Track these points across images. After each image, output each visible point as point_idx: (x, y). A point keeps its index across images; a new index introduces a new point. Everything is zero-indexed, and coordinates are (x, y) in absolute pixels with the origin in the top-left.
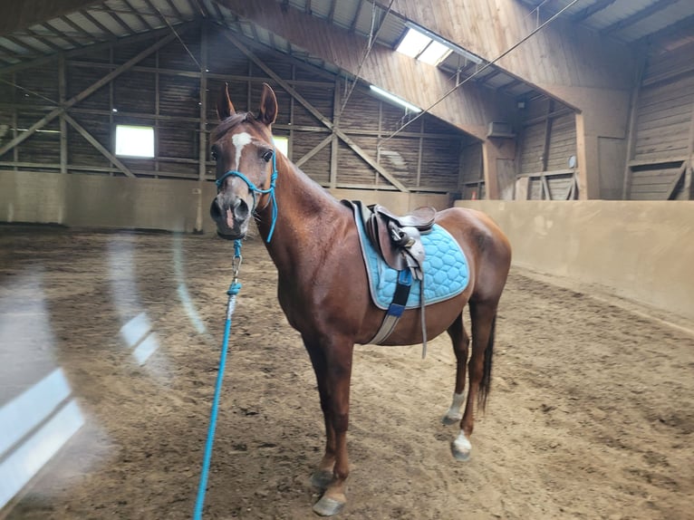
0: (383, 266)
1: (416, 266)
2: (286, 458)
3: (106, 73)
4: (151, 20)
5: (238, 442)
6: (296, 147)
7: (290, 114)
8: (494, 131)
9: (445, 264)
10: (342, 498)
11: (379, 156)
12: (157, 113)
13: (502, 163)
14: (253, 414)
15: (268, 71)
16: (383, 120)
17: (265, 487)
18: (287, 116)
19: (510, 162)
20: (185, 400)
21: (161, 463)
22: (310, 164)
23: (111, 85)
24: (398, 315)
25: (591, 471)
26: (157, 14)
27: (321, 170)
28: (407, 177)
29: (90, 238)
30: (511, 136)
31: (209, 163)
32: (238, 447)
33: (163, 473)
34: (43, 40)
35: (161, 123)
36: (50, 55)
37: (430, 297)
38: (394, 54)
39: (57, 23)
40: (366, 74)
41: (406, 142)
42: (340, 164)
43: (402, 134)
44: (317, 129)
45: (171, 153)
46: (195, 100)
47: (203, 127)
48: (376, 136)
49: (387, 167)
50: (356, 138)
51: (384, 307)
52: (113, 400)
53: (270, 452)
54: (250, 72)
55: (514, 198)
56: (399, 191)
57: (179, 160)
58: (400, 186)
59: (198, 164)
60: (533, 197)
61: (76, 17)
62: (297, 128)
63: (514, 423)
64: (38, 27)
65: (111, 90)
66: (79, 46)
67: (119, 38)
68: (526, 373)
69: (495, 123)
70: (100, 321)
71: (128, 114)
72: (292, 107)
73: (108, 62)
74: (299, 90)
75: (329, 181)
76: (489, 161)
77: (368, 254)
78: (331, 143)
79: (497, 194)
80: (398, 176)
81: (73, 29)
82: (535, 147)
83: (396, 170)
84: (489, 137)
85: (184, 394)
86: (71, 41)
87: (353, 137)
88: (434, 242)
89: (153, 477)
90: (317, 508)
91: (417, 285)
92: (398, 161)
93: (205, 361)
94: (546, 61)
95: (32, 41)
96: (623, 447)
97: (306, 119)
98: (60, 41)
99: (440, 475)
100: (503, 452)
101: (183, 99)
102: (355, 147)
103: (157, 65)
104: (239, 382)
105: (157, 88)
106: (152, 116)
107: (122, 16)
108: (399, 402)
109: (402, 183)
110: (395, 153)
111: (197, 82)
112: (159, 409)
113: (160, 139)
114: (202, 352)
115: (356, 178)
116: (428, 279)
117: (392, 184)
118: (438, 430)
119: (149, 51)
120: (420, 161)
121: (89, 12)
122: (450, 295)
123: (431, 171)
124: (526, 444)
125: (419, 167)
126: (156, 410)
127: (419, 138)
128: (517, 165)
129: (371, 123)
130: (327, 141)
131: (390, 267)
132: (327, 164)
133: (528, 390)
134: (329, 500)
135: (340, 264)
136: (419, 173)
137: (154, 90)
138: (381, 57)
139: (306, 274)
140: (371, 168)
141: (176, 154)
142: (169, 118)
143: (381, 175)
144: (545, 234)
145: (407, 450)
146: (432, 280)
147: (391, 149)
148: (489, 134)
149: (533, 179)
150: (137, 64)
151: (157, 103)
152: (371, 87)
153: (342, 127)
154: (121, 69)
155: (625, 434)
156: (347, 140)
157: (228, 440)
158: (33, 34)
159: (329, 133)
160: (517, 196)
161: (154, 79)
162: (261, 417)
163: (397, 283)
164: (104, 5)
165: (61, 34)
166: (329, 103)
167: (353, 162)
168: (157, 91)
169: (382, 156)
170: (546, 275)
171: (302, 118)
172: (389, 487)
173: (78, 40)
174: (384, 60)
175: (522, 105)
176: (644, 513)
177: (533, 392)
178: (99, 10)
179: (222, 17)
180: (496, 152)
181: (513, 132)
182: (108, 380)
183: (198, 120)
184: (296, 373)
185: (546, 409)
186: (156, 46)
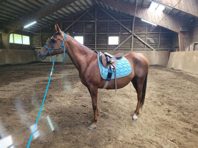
0: (104, 68)
1: (113, 68)
2: (88, 117)
3: (72, 23)
4: (82, 8)
5: (78, 112)
6: (121, 39)
7: (119, 30)
8: (182, 30)
9: (123, 67)
10: (95, 126)
11: (146, 40)
12: (84, 32)
13: (185, 40)
14: (85, 107)
15: (113, 18)
16: (147, 29)
17: (79, 122)
18: (118, 30)
19: (188, 39)
20: (71, 103)
21: (59, 115)
22: (125, 44)
23: (73, 26)
24: (109, 81)
25: (172, 127)
26: (84, 6)
27: (128, 45)
28: (155, 46)
29: (68, 66)
30: (189, 30)
31: (97, 45)
32: (77, 113)
33: (58, 117)
34: (57, 16)
35: (85, 35)
36: (59, 20)
37: (118, 76)
38: (149, 9)
39: (59, 11)
40: (140, 16)
41: (155, 35)
42: (134, 43)
43: (152, 33)
44: (127, 33)
45: (87, 43)
46: (94, 28)
47: (96, 35)
48: (145, 34)
49: (149, 43)
50: (139, 35)
51: (105, 78)
52: (55, 102)
53: (85, 115)
54: (108, 19)
55: (189, 50)
56: (153, 50)
57: (89, 44)
58: (153, 48)
59: (95, 45)
60: (195, 50)
61: (64, 9)
62: (121, 33)
63: (156, 114)
64: (55, 13)
65: (73, 27)
66: (65, 17)
67: (75, 14)
68: (169, 102)
69: (182, 27)
70: (60, 85)
71: (77, 33)
72: (120, 27)
73: (72, 20)
74: (122, 23)
75: (131, 48)
76: (180, 39)
77: (100, 64)
78: (131, 37)
79: (184, 49)
80: (152, 46)
81: (63, 13)
82: (196, 34)
83: (152, 44)
84: (180, 32)
85: (71, 101)
86: (63, 16)
87: (138, 35)
88: (121, 61)
89: (56, 118)
90: (89, 128)
91: (114, 73)
92: (152, 41)
93: (80, 94)
94: (195, 6)
95: (54, 17)
96: (188, 123)
97: (125, 31)
98: (60, 16)
99: (126, 124)
100: (147, 120)
101: (91, 28)
102: (139, 38)
103: (84, 19)
104: (85, 99)
105: (84, 26)
106: (83, 33)
107: (75, 8)
108: (125, 106)
109: (154, 48)
110: (151, 39)
111: (94, 23)
112: (64, 104)
113: (85, 39)
114: (80, 92)
115: (139, 47)
116: (117, 71)
117: (150, 48)
118: (132, 114)
119: (82, 16)
120: (159, 40)
121: (67, 8)
122: (125, 76)
123: (163, 43)
124: (156, 119)
125: (159, 42)
126: (63, 104)
127: (159, 34)
128: (190, 40)
129: (144, 30)
130: (130, 36)
131: (106, 68)
132: (130, 43)
133: (166, 106)
134: (92, 126)
135: (92, 67)
136: (159, 44)
137: (83, 26)
138: (144, 10)
139: (83, 70)
140: (144, 44)
141: (89, 43)
142: (87, 33)
143: (147, 46)
144: (196, 61)
145: (120, 118)
146: (119, 72)
147: (150, 37)
148: (180, 31)
149: (195, 44)
150: (79, 20)
151: (84, 30)
152: (141, 19)
153: (135, 32)
154: (75, 22)
155: (191, 119)
156: (136, 36)
157: (76, 112)
158: (54, 15)
159: (131, 34)
160: (190, 50)
161: (83, 23)
162: (86, 107)
163: (108, 72)
164: (70, 5)
165: (61, 14)
166: (131, 25)
167: (138, 42)
168: (84, 27)
169: (147, 40)
170: (196, 74)
171: (123, 30)
172: (110, 125)
173: (65, 15)
174: (145, 11)
175: (192, 20)
176: (182, 139)
177: (167, 106)
178: (69, 7)
179: (100, 4)
180: (183, 36)
181: (189, 29)
182: (55, 97)
183: (94, 33)
184: (101, 98)
185: (169, 111)
186: (84, 15)
